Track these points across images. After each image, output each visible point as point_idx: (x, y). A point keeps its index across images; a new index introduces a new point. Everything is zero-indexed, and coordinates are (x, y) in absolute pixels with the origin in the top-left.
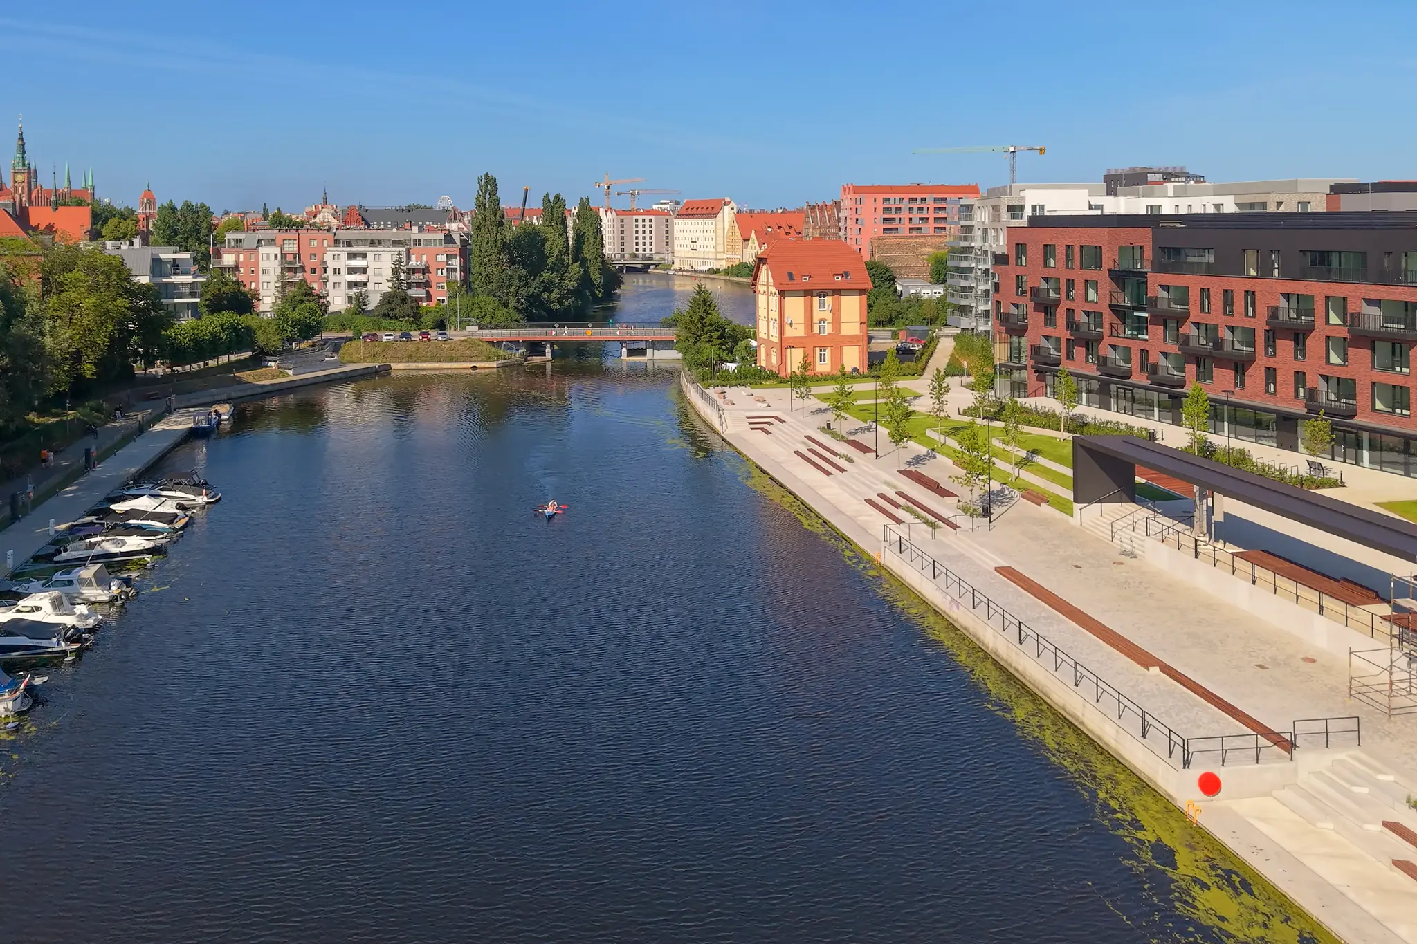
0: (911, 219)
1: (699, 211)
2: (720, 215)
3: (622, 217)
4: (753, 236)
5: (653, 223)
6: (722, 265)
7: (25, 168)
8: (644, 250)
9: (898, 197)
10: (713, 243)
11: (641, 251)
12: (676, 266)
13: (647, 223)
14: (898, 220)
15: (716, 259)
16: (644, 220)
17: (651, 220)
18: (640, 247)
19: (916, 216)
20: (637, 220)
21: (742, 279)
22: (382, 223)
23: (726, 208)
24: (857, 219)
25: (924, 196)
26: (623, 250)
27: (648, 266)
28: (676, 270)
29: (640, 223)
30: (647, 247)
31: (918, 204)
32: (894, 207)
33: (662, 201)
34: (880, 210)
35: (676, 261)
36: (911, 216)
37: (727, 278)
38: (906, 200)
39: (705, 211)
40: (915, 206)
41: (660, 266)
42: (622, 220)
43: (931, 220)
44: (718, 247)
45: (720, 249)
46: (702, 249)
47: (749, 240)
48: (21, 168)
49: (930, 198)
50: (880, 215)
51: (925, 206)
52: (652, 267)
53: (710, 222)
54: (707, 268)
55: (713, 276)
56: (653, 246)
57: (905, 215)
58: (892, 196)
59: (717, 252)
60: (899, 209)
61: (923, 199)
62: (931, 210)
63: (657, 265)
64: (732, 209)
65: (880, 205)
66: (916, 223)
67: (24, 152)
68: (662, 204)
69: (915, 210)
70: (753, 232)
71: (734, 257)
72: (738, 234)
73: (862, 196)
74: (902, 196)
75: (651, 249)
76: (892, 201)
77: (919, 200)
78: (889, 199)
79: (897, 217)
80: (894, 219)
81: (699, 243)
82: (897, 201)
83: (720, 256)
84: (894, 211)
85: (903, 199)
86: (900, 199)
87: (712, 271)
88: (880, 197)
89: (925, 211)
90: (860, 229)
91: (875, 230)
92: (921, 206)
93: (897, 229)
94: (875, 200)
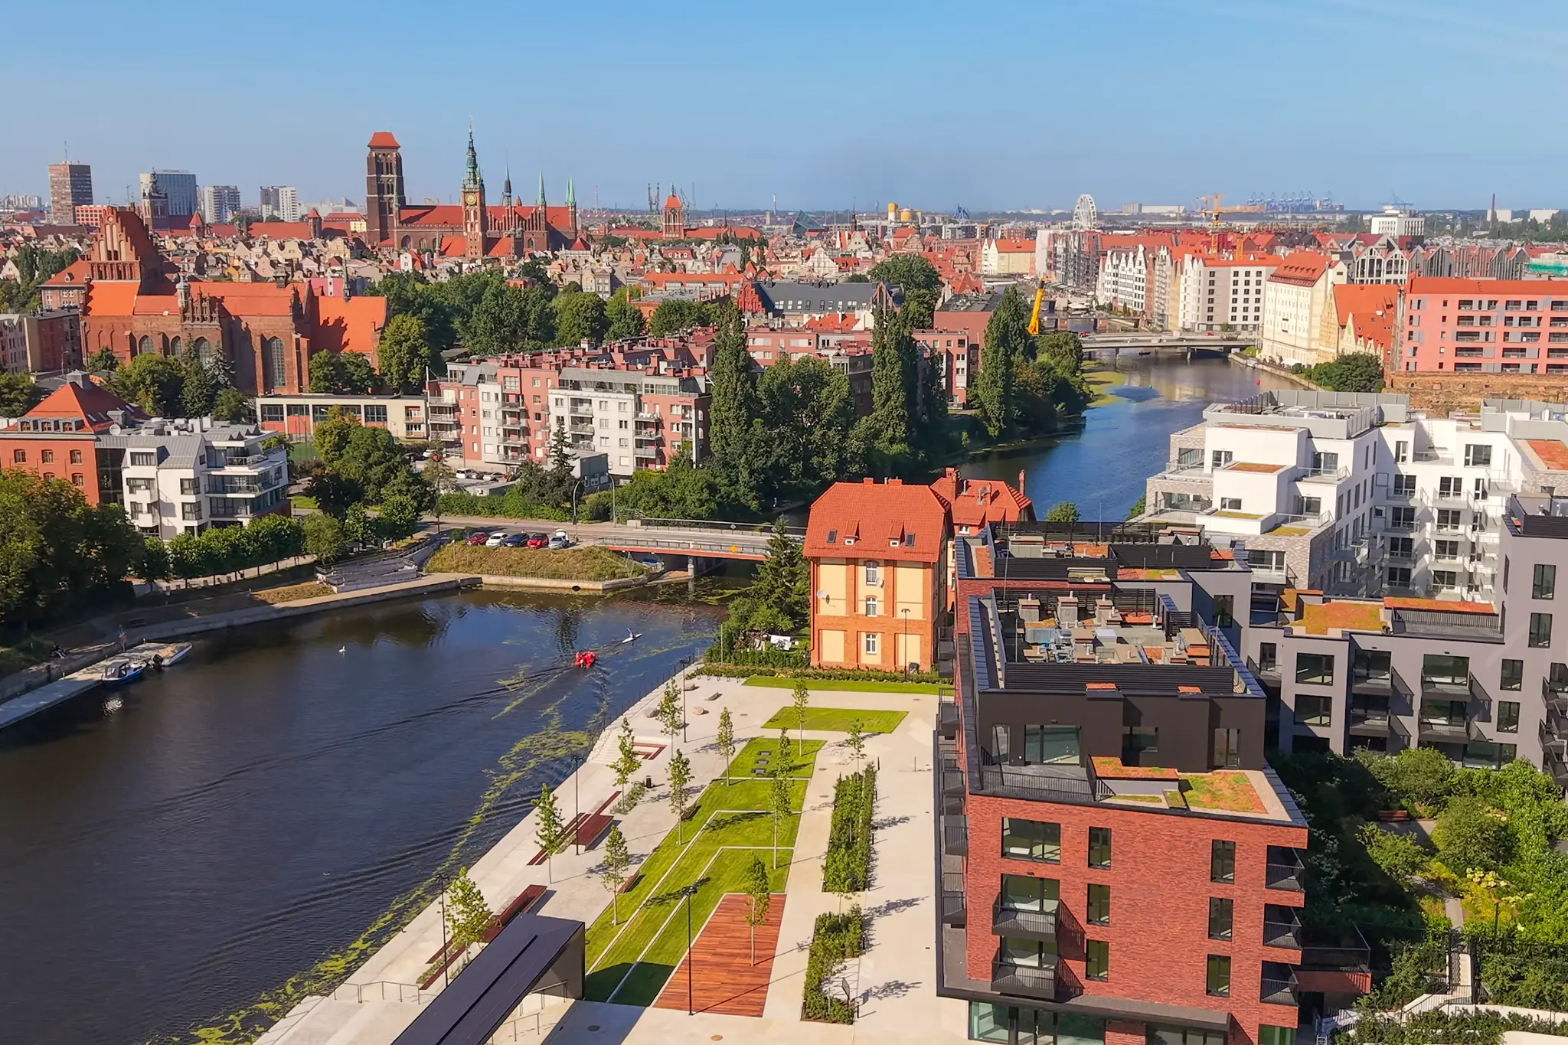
0: (1506, 334)
1: (1298, 274)
2: (1320, 283)
3: (1212, 269)
4: (1350, 323)
6: (1309, 360)
7: (477, 186)
8: (1245, 318)
9: (1486, 299)
10: (1307, 324)
11: (1239, 321)
12: (1265, 354)
13: (1253, 278)
14: (1482, 336)
15: (1310, 349)
16: (1247, 274)
18: (1240, 314)
19: (1516, 331)
20: (1236, 274)
22: (790, 302)
23: (1330, 271)
24: (1411, 333)
25: (1532, 298)
26: (1210, 318)
27: (1228, 349)
28: (1258, 361)
29: (1242, 278)
30: (1251, 314)
31: (1523, 311)
32: (1477, 315)
34: (1452, 320)
35: (1266, 345)
36: (1507, 329)
37: (1307, 383)
38: (1501, 305)
39: (1302, 274)
40: (1516, 315)
41: (1243, 351)
42: (1212, 274)
43: (1544, 337)
44: (1313, 330)
45: (1316, 333)
46: (1293, 332)
47: (1344, 327)
48: (472, 186)
49: (1544, 302)
50: (1453, 327)
51: (1534, 315)
52: (1233, 350)
53: (1307, 292)
54: (1290, 362)
55: (1294, 377)
57: (1497, 327)
58: (1475, 298)
59: (1310, 340)
60: (1486, 319)
61: (1532, 304)
62: (1546, 321)
63: (1242, 348)
64: (1340, 273)
65: (1453, 312)
66: (1515, 341)
67: (475, 168)
69: (1516, 322)
70: (1351, 315)
71: (1327, 349)
72: (1335, 316)
73: (1423, 297)
74: (1493, 297)
76: (1475, 305)
77: (1524, 305)
78: (1470, 303)
79: (1482, 330)
80: (1477, 334)
81: (1292, 321)
82: (1485, 305)
83: (1314, 345)
84: (1476, 321)
85: (1496, 302)
86: (1490, 302)
87: (1298, 369)
88: (1454, 299)
89: (1534, 322)
90: (1415, 349)
91: (1442, 350)
92: (1527, 314)
93: (1481, 349)
94: (1445, 304)
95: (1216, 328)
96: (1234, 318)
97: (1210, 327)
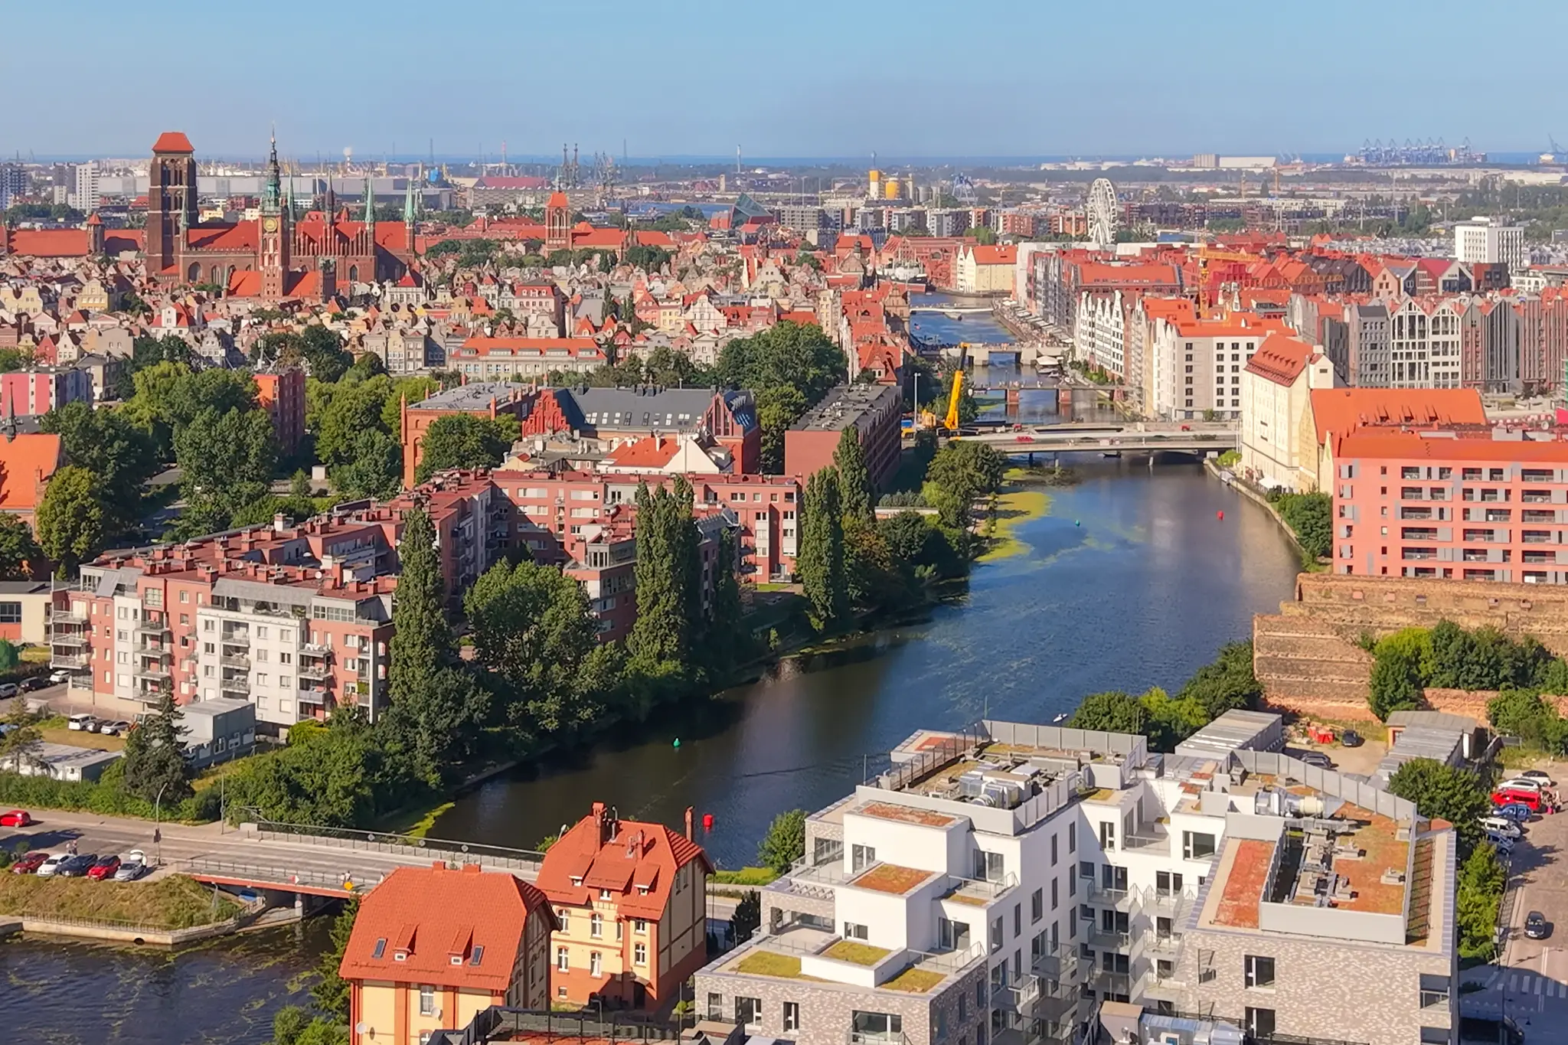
0: (1466, 511)
1: (1277, 364)
2: (1297, 384)
3: (1190, 340)
4: (1328, 441)
6: (1291, 481)
9: (1436, 465)
10: (1287, 435)
12: (1240, 467)
14: (1435, 513)
15: (1291, 468)
18: (1227, 397)
19: (1479, 506)
20: (1220, 346)
24: (1343, 508)
25: (1496, 465)
28: (1234, 476)
31: (1485, 481)
32: (1426, 486)
34: (1394, 492)
35: (1247, 451)
36: (1466, 505)
38: (1456, 474)
39: (1282, 366)
40: (1477, 485)
41: (1224, 455)
42: (1190, 346)
43: (1516, 515)
44: (1293, 442)
45: (1294, 448)
46: (1273, 442)
47: (1324, 446)
49: (1512, 470)
50: (1395, 502)
51: (1500, 487)
52: (1209, 454)
53: (1284, 394)
54: (1275, 484)
55: (1267, 508)
57: (1452, 500)
58: (1423, 464)
59: (1289, 453)
60: (1437, 492)
61: (1496, 473)
62: (1516, 495)
63: (1222, 452)
64: (1323, 372)
65: (1395, 481)
66: (1478, 520)
69: (1477, 495)
70: (1328, 435)
71: (1307, 472)
72: (1315, 428)
73: (1357, 461)
74: (1446, 464)
76: (1423, 473)
77: (1486, 474)
78: (1416, 470)
79: (1435, 506)
80: (1427, 510)
81: (1270, 427)
82: (1435, 473)
83: (1296, 462)
84: (1426, 494)
85: (1450, 469)
86: (1442, 471)
87: (1275, 495)
88: (1395, 465)
89: (1501, 495)
90: (1350, 528)
91: (1385, 531)
92: (1492, 486)
93: (1434, 530)
94: (1384, 471)
95: (1198, 416)
96: (1220, 403)
97: (1189, 415)
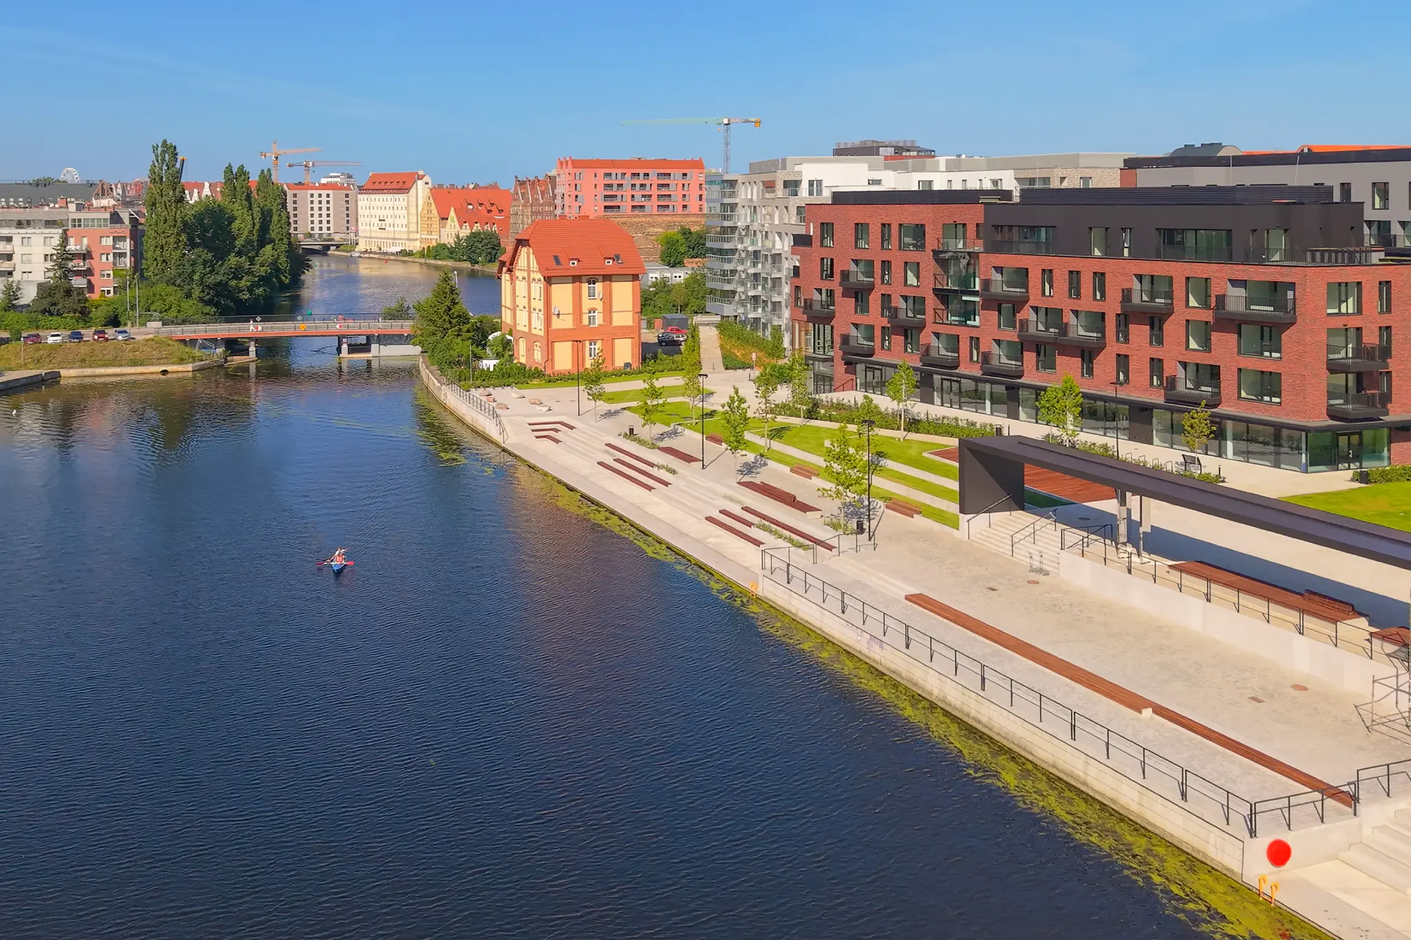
0: (633, 196)
1: (388, 186)
2: (413, 191)
3: (295, 192)
4: (452, 214)
5: (331, 199)
6: (416, 246)
8: (321, 229)
9: (620, 171)
10: (405, 221)
11: (317, 231)
12: (362, 246)
13: (324, 199)
14: (619, 197)
15: (409, 240)
16: (320, 196)
17: (328, 196)
18: (316, 225)
19: (638, 193)
20: (312, 195)
21: (440, 262)
23: (419, 182)
24: (577, 196)
25: (646, 171)
26: (296, 229)
27: (327, 247)
28: (361, 253)
29: (316, 199)
30: (325, 225)
31: (641, 180)
32: (615, 183)
33: (331, 174)
34: (601, 186)
35: (361, 241)
36: (633, 193)
37: (423, 261)
38: (628, 176)
39: (394, 186)
40: (638, 182)
41: (342, 247)
42: (294, 196)
43: (654, 198)
44: (410, 226)
45: (413, 228)
46: (392, 229)
47: (447, 219)
49: (653, 173)
50: (602, 192)
51: (647, 182)
52: (332, 248)
53: (401, 200)
54: (399, 249)
55: (405, 259)
56: (331, 225)
57: (627, 191)
58: (613, 171)
59: (409, 232)
60: (620, 185)
61: (646, 175)
62: (655, 187)
63: (338, 246)
64: (427, 183)
65: (602, 181)
66: (639, 201)
68: (331, 177)
69: (638, 187)
70: (452, 209)
71: (429, 237)
72: (435, 212)
73: (581, 170)
74: (624, 171)
75: (329, 229)
76: (614, 176)
77: (642, 175)
78: (610, 175)
79: (619, 194)
80: (616, 196)
81: (387, 221)
82: (619, 176)
83: (416, 236)
84: (615, 187)
85: (625, 174)
86: (622, 174)
87: (404, 253)
88: (600, 171)
89: (648, 187)
90: (580, 207)
91: (596, 208)
92: (644, 182)
93: (619, 207)
94: (595, 176)
95: (300, 236)
96: (312, 229)
